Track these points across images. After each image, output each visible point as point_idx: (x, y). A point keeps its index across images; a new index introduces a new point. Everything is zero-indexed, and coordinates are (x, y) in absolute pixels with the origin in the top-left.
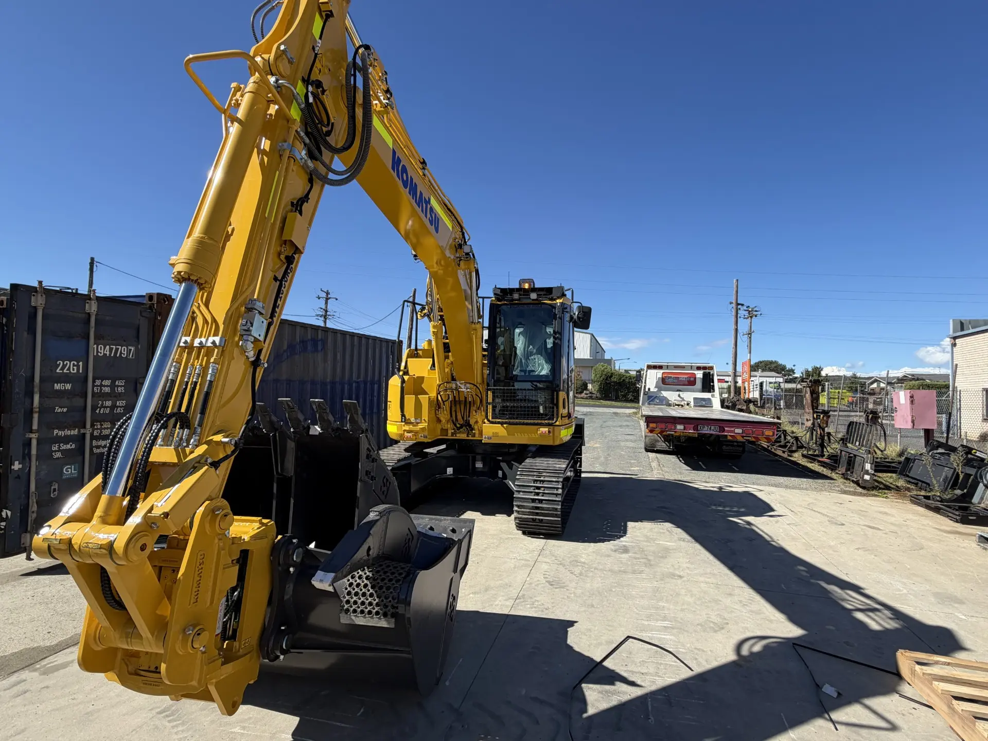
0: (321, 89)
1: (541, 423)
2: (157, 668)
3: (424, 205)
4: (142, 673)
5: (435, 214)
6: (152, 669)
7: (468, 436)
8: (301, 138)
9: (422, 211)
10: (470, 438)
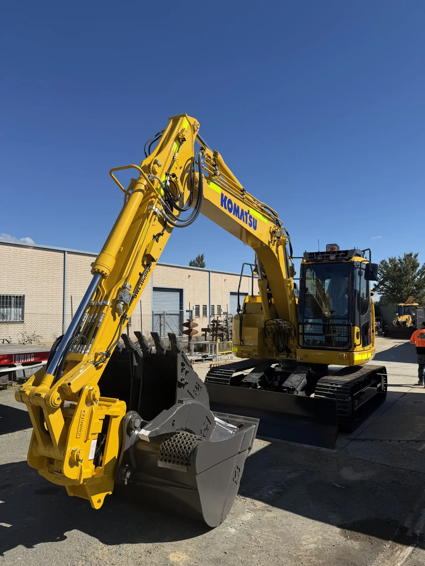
0: (175, 177)
1: (340, 349)
2: (61, 471)
3: (245, 216)
4: (55, 472)
5: (254, 219)
6: (59, 471)
7: (287, 357)
8: (162, 203)
9: (244, 221)
10: (289, 358)
